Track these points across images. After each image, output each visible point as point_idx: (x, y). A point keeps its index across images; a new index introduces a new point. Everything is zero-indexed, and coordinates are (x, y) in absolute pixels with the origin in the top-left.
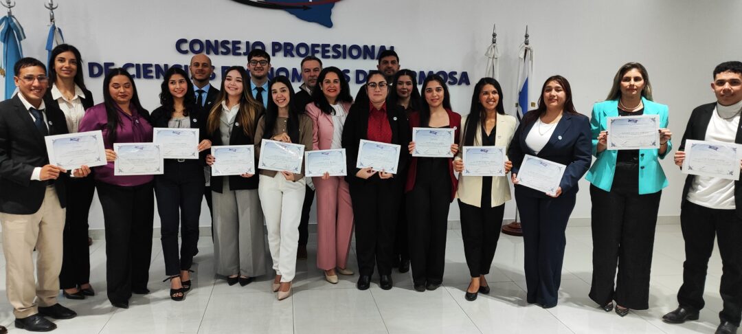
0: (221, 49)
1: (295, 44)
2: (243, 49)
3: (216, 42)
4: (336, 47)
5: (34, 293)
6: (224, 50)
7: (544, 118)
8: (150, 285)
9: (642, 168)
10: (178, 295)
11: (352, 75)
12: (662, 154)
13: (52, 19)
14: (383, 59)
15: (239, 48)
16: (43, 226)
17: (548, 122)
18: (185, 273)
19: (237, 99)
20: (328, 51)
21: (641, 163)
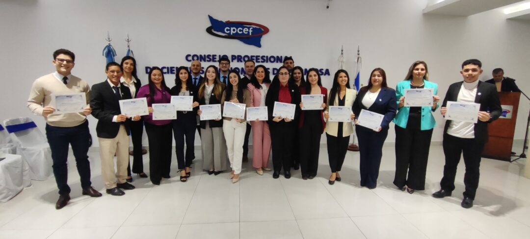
0: (207, 59)
1: (243, 56)
2: (218, 59)
3: (205, 55)
4: (263, 57)
5: (115, 177)
6: (209, 60)
7: (371, 90)
8: (171, 174)
9: (423, 116)
10: (184, 179)
11: (271, 71)
12: (434, 110)
13: (128, 46)
14: (286, 62)
15: (216, 58)
16: (119, 144)
17: (374, 92)
18: (188, 168)
19: (213, 82)
20: (259, 59)
21: (423, 113)
